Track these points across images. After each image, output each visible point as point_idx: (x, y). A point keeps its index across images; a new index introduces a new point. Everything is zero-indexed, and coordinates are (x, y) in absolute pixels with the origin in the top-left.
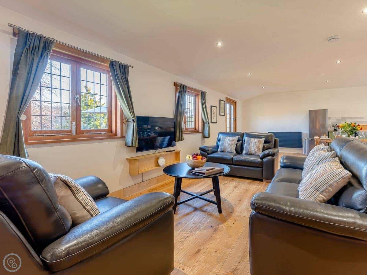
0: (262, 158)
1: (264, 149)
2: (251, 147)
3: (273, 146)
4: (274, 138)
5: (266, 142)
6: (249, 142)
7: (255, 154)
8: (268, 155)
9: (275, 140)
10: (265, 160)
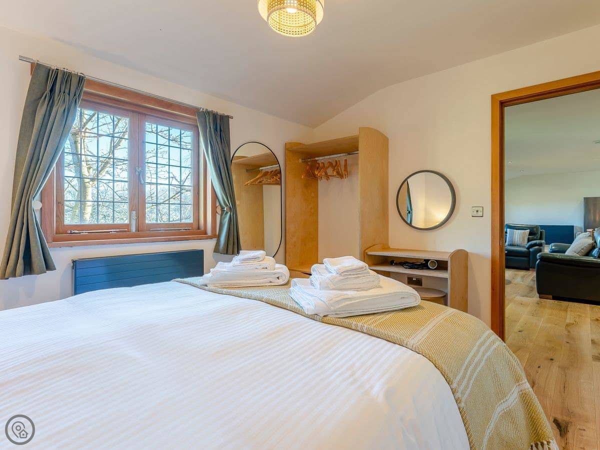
0: (528, 248)
1: (529, 240)
2: (515, 239)
3: (539, 236)
4: (540, 230)
5: (530, 234)
6: (512, 235)
7: (519, 245)
8: (535, 245)
9: (541, 232)
10: (531, 250)
